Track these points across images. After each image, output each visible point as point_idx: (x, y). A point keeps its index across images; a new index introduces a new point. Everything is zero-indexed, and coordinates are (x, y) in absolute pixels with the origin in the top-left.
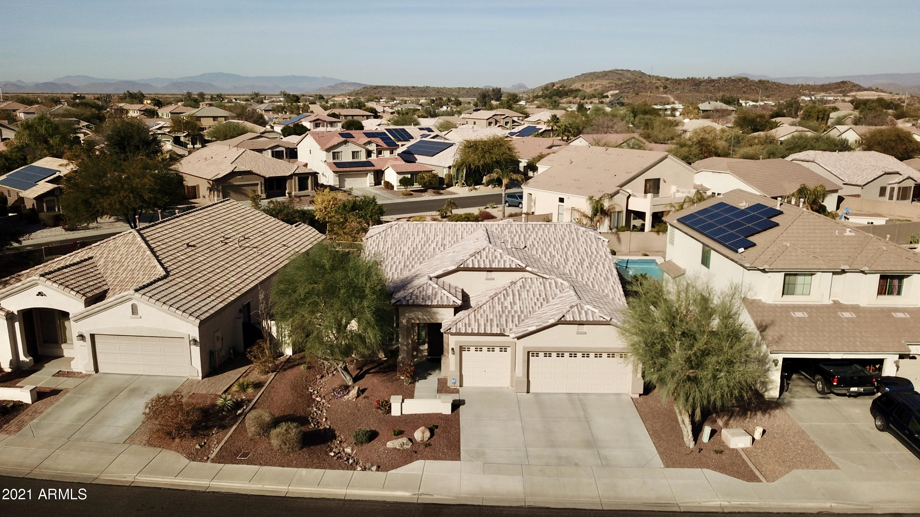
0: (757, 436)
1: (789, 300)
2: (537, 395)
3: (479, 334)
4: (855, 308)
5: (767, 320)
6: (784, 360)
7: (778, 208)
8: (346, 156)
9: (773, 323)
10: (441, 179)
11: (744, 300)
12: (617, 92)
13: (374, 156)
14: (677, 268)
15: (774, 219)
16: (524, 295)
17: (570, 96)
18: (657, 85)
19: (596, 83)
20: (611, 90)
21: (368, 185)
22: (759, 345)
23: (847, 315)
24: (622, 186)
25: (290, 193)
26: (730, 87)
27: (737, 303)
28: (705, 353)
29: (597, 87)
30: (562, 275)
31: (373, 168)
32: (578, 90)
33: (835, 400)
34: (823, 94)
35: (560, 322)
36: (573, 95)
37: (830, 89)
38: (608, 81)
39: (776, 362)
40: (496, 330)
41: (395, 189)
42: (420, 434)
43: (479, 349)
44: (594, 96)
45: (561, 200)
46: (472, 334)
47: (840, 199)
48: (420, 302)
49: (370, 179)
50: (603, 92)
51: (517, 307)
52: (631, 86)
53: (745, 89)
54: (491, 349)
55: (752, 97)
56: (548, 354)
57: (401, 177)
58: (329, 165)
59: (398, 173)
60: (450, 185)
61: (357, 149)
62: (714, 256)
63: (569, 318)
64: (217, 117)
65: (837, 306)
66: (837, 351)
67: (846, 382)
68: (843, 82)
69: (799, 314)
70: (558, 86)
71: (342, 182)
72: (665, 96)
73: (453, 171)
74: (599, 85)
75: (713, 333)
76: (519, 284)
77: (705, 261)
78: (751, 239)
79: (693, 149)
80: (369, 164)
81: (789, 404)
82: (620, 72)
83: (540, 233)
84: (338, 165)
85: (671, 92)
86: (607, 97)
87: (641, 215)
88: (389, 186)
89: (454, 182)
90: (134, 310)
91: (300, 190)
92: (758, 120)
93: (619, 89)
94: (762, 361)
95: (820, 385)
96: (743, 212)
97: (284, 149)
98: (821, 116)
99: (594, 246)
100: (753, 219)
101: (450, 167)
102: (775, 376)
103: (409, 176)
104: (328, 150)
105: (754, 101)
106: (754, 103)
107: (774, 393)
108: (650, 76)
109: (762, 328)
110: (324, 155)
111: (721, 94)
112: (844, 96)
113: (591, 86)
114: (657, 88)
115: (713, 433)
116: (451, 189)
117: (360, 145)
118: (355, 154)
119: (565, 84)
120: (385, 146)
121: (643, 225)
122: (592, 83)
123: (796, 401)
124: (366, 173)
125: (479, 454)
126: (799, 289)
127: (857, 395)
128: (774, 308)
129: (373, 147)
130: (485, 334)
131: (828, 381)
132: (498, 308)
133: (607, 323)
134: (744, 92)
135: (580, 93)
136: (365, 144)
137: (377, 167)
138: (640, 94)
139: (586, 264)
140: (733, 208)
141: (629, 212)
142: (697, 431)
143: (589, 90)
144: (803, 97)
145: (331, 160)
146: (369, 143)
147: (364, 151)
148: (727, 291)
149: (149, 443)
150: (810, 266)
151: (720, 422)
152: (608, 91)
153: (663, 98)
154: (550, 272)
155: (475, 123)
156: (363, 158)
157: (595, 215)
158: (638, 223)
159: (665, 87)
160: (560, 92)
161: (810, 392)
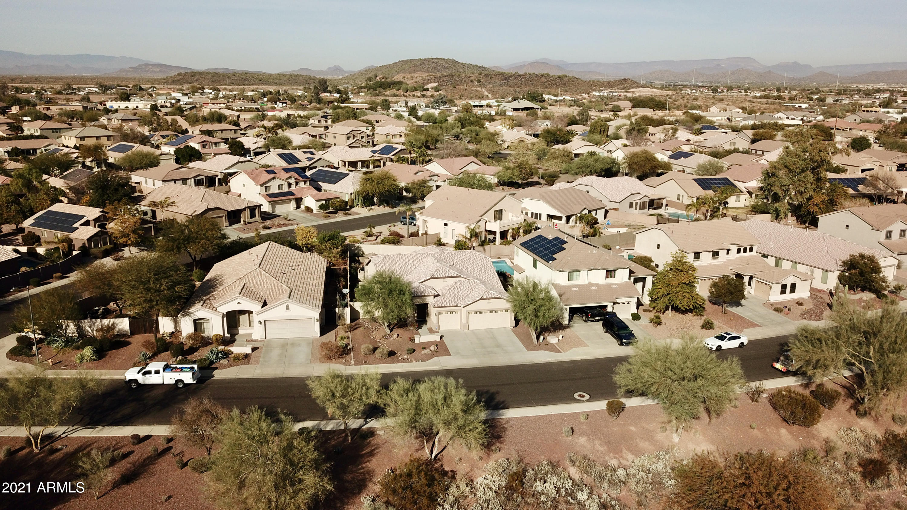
0: (560, 338)
1: (571, 283)
2: (472, 330)
3: (447, 307)
4: (597, 285)
5: (562, 292)
6: (570, 308)
7: (565, 240)
8: (274, 190)
9: (564, 293)
10: (346, 203)
11: (553, 284)
12: (436, 84)
13: (293, 187)
14: (521, 269)
15: (564, 246)
16: (462, 288)
17: (393, 89)
18: (471, 78)
19: (416, 76)
20: (431, 82)
21: (292, 209)
22: (559, 303)
23: (594, 288)
24: (481, 216)
25: (244, 221)
26: (535, 82)
27: (551, 286)
28: (540, 306)
29: (417, 80)
30: (474, 277)
31: (294, 197)
32: (400, 83)
33: (590, 323)
34: (609, 90)
35: (481, 299)
36: (396, 87)
37: (615, 86)
38: (427, 74)
39: (566, 309)
40: (454, 304)
41: (314, 212)
42: (433, 348)
43: (446, 313)
44: (415, 89)
45: (446, 225)
46: (445, 307)
47: (606, 212)
48: (419, 294)
49: (293, 204)
50: (424, 84)
51: (460, 294)
52: (449, 79)
53: (546, 84)
54: (451, 313)
55: (553, 92)
56: (476, 313)
57: (320, 203)
58: (263, 196)
59: (317, 201)
60: (352, 207)
61: (281, 182)
62: (539, 264)
63: (485, 297)
64: (100, 137)
65: (590, 284)
66: (590, 303)
67: (594, 316)
68: (625, 80)
69: (575, 289)
70: (381, 76)
71: (273, 208)
72: (479, 89)
73: (353, 197)
74: (419, 76)
75: (543, 299)
76: (459, 283)
77: (535, 266)
78: (554, 256)
79: (515, 171)
80: (291, 193)
81: (572, 326)
82: (435, 61)
83: (459, 256)
84: (271, 196)
85: (485, 86)
86: (428, 90)
87: (494, 233)
88: (308, 210)
89: (355, 204)
90: (288, 308)
91: (251, 218)
92: (558, 133)
93: (438, 82)
94: (561, 309)
95: (584, 318)
96: (550, 241)
97: (204, 177)
98: (603, 129)
99: (485, 262)
100: (555, 245)
101: (351, 194)
102: (566, 315)
103: (324, 202)
104: (262, 185)
105: (555, 96)
106: (555, 98)
107: (566, 322)
108: (462, 64)
109: (560, 296)
110: (258, 189)
111: (527, 89)
112: (626, 92)
113: (412, 78)
114: (472, 81)
115: (544, 339)
116: (353, 210)
117: (283, 180)
118: (280, 187)
119: (387, 76)
120: (301, 179)
121: (495, 238)
122: (413, 75)
123: (575, 325)
124: (289, 201)
125: (457, 353)
126: (575, 278)
127: (598, 321)
128: (565, 287)
129: (292, 181)
130: (450, 306)
131: (587, 316)
132: (453, 295)
133: (500, 298)
134: (547, 87)
135: (403, 86)
136: (287, 179)
137: (298, 196)
138: (457, 87)
139: (483, 271)
140: (546, 239)
141: (486, 231)
142: (538, 338)
143: (410, 83)
144: (594, 93)
145: (264, 192)
146: (290, 177)
147: (286, 184)
148: (547, 283)
149: (321, 362)
150: (579, 268)
151: (546, 335)
152: (428, 84)
153: (477, 91)
154: (470, 276)
155: (335, 137)
156: (286, 189)
157: (471, 237)
158: (491, 237)
159: (479, 81)
160: (384, 84)
161: (581, 321)
